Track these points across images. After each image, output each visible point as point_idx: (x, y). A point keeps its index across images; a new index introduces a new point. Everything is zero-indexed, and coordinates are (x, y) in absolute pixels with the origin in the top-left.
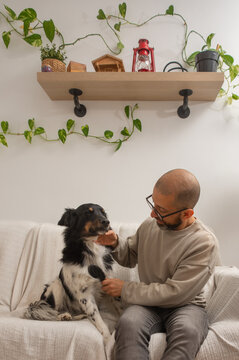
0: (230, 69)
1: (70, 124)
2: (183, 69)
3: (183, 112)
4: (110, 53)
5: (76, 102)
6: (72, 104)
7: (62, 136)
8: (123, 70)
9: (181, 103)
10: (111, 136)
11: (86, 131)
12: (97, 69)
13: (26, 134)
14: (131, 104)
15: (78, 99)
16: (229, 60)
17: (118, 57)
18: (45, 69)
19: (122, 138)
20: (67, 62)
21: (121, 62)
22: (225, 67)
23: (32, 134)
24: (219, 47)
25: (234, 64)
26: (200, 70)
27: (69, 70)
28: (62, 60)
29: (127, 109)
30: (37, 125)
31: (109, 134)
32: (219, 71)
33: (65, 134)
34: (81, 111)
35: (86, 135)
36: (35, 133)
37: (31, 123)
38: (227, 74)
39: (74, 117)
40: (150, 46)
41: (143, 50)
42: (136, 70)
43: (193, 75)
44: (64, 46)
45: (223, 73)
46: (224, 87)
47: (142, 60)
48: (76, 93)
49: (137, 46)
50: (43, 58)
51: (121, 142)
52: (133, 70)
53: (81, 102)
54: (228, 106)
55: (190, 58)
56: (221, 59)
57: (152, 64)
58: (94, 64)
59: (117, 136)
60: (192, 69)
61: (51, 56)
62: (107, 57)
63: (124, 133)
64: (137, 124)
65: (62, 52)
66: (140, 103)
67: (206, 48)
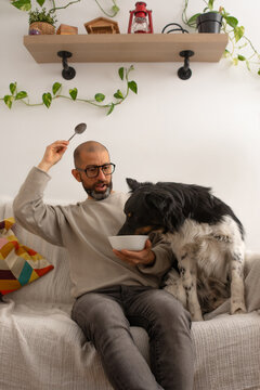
0: (235, 31)
1: (56, 87)
2: (184, 31)
3: (184, 74)
4: (104, 16)
5: (65, 65)
6: (60, 67)
7: (47, 100)
8: (118, 32)
9: (182, 65)
10: (103, 99)
11: (74, 94)
12: (89, 31)
13: (6, 99)
14: (126, 66)
15: (67, 61)
16: (233, 21)
17: (114, 19)
18: (32, 33)
19: (115, 100)
20: (57, 25)
21: (116, 24)
22: (229, 28)
23: (12, 99)
24: (221, 9)
25: (239, 25)
26: (201, 31)
27: (59, 32)
28: (51, 23)
29: (121, 72)
30: (19, 89)
31: (100, 97)
32: (222, 32)
33: (50, 98)
34: (69, 74)
35: (74, 98)
36: (17, 98)
37: (12, 87)
38: (232, 35)
39: (61, 80)
40: (148, 8)
41: (140, 12)
42: (132, 31)
43: (194, 37)
44: (54, 9)
45: (227, 35)
46: (229, 47)
47: (139, 22)
48: (65, 55)
49: (134, 8)
50: (32, 22)
51: (113, 105)
52: (129, 31)
53: (70, 65)
54: (233, 66)
55: (191, 19)
56: (224, 20)
57: (150, 26)
58: (87, 26)
59: (110, 99)
60: (194, 31)
61: (40, 20)
62: (101, 19)
63: (118, 95)
64: (133, 86)
65: (51, 15)
66: (136, 65)
67: (208, 11)
